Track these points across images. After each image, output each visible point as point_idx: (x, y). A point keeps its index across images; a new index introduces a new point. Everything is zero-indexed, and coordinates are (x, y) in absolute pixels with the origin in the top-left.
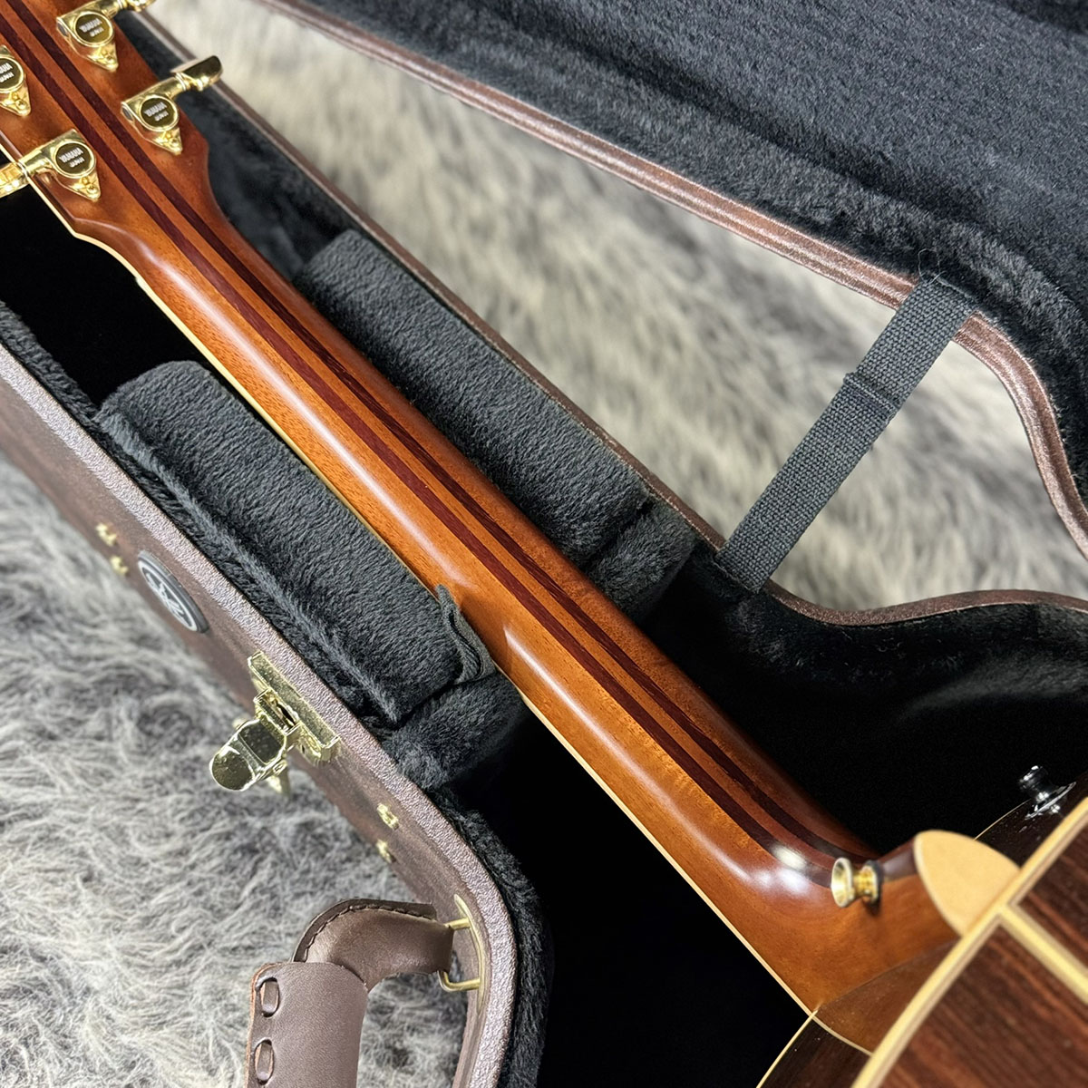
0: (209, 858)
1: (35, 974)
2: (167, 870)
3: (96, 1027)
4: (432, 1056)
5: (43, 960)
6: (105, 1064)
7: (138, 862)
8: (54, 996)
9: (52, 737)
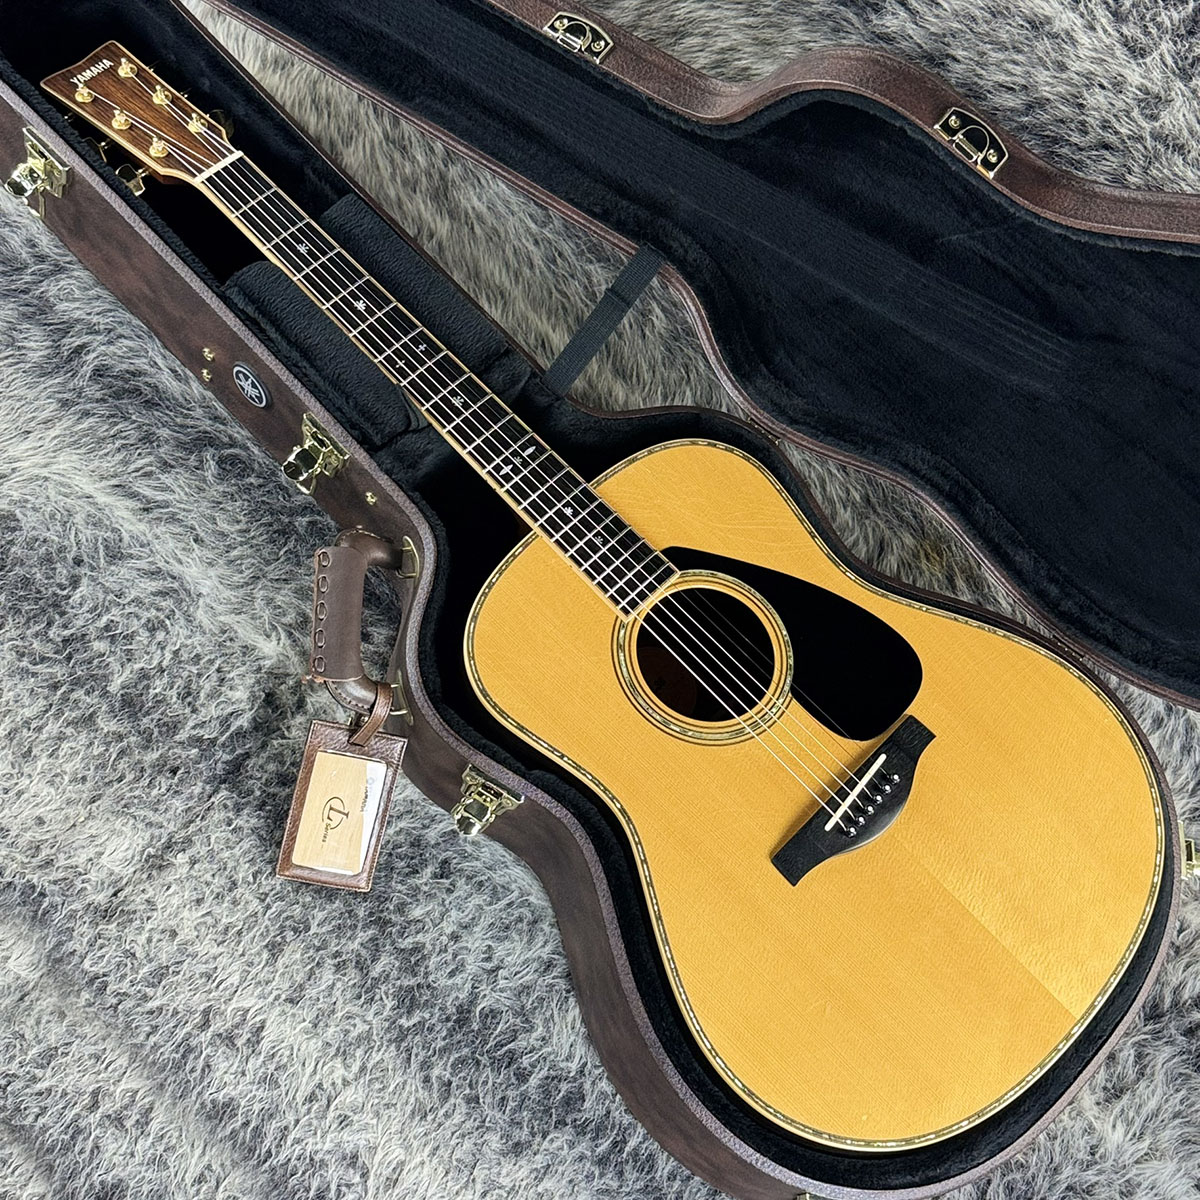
0: (261, 535)
1: (171, 585)
2: (239, 539)
3: (206, 612)
4: (381, 637)
5: (174, 578)
6: (210, 630)
7: (223, 535)
8: (181, 596)
9: (172, 467)
